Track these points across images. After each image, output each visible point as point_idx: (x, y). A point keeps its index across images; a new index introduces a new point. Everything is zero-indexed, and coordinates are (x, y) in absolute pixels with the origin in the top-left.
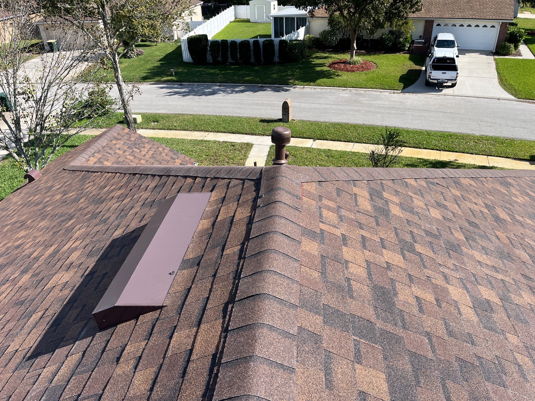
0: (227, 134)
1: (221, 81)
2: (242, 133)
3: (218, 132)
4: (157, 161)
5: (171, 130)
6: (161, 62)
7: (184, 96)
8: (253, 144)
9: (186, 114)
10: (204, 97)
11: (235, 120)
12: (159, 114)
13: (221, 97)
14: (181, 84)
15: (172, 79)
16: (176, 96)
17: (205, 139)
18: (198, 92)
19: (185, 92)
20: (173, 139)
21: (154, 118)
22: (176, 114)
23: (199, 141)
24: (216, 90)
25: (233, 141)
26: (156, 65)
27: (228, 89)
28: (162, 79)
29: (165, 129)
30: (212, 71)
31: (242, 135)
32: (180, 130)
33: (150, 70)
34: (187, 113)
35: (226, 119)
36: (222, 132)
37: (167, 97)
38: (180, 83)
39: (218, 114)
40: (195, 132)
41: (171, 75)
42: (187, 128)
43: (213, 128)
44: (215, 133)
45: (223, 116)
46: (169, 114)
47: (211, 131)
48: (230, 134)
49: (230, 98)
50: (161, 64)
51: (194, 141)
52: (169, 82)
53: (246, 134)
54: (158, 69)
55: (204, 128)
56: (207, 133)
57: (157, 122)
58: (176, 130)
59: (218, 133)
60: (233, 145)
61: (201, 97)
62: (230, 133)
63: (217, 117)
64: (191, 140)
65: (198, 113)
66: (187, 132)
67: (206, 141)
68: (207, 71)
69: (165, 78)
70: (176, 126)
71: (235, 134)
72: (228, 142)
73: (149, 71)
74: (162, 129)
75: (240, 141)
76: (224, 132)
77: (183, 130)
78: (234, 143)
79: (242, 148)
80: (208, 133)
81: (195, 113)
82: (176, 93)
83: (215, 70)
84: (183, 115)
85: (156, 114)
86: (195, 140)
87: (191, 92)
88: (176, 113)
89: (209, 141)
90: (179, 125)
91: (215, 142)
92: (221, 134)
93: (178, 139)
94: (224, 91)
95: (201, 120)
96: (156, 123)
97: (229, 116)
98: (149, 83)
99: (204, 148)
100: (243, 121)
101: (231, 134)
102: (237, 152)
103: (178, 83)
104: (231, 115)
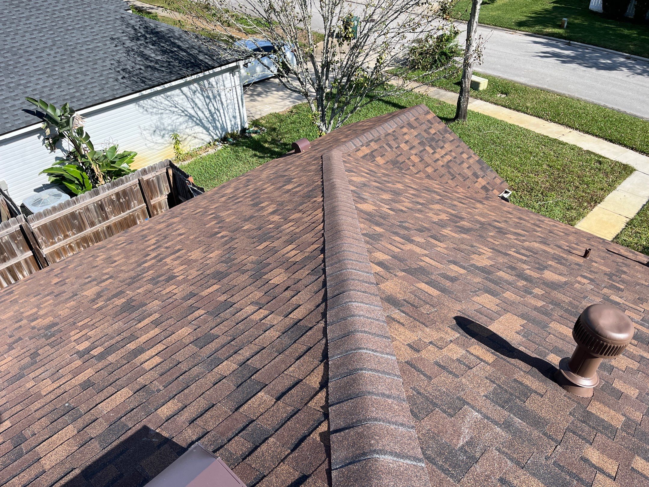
0: (601, 140)
1: (633, 51)
2: (625, 146)
3: (587, 133)
4: (450, 173)
5: (518, 111)
6: (555, 5)
7: (564, 62)
8: (635, 170)
9: (553, 92)
10: (594, 70)
11: (625, 120)
12: (515, 82)
13: (620, 77)
14: (569, 43)
15: (559, 33)
16: (552, 60)
17: (561, 139)
18: (587, 60)
19: (568, 56)
20: (514, 125)
21: (505, 88)
22: (538, 88)
23: (551, 139)
24: (619, 63)
25: (603, 155)
26: (547, 7)
27: (638, 67)
28: (545, 30)
29: (510, 108)
30: (626, 32)
31: (625, 148)
32: (531, 115)
33: (536, 13)
34: (556, 90)
35: (611, 115)
36: (593, 134)
37: (539, 58)
38: (568, 41)
39: (602, 103)
40: (552, 123)
41: (560, 27)
42: (543, 115)
43: (583, 125)
44: (582, 133)
45: (609, 108)
46: (528, 86)
47: (576, 129)
48: (604, 141)
49: (635, 82)
50: (554, 7)
51: (542, 138)
52: (553, 36)
53: (632, 149)
54: (547, 14)
55: (567, 121)
56: (569, 130)
57: (506, 94)
58: (526, 113)
59: (587, 135)
60: (600, 160)
61: (589, 69)
62: (606, 139)
63: (598, 107)
64: (538, 135)
65: (572, 94)
66: (540, 120)
67: (560, 143)
68: (619, 30)
69: (550, 30)
70: (527, 108)
71: (613, 143)
72: (594, 154)
73: (533, 15)
74: (506, 108)
75: (615, 157)
76: (596, 136)
77: (535, 116)
78: (604, 157)
79: (613, 171)
80: (571, 130)
81: (567, 93)
82: (555, 55)
83: (630, 31)
84: (548, 91)
85: (511, 81)
86: (545, 136)
87: (578, 59)
88: (540, 86)
89: (566, 144)
90: (533, 107)
91: (573, 148)
92: (590, 137)
93: (521, 128)
94: (630, 68)
95: (571, 106)
96: (504, 96)
97: (619, 111)
98: (525, 33)
99: (552, 153)
100: (637, 125)
101: (606, 142)
102: (601, 175)
103: (564, 40)
104: (622, 109)
